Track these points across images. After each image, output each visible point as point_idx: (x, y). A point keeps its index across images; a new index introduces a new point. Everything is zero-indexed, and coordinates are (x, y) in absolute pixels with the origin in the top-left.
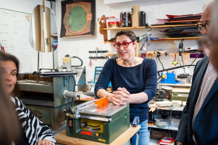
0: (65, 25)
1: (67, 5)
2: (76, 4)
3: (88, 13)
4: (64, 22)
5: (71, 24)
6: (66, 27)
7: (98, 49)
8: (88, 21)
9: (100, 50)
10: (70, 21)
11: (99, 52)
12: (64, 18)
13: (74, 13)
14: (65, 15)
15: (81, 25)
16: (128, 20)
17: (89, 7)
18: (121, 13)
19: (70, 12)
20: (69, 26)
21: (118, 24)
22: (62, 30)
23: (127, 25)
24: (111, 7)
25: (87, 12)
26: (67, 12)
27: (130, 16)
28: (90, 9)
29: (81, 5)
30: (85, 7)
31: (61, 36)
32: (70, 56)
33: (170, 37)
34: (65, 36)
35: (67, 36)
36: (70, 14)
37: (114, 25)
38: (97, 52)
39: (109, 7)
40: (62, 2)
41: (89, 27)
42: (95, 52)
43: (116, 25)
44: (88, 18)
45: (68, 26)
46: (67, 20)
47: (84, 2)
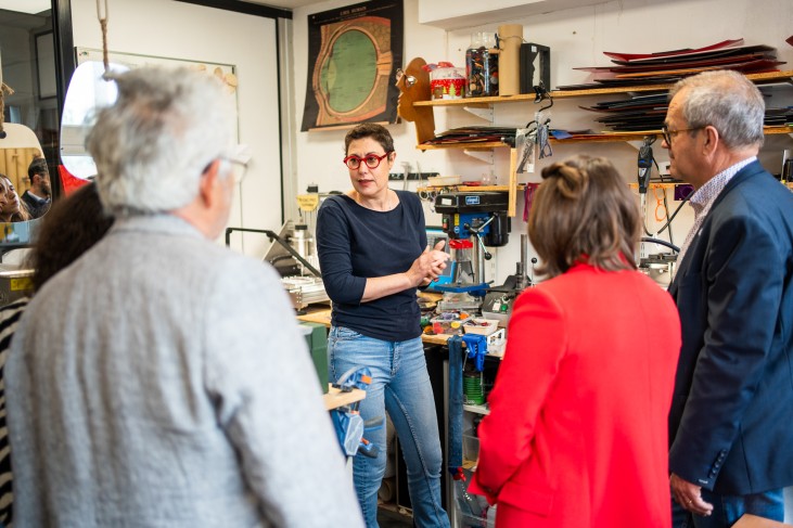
0: (317, 92)
1: (323, 28)
2: (349, 23)
3: (383, 52)
4: (315, 84)
5: (334, 89)
6: (319, 99)
7: (409, 167)
8: (382, 76)
9: (414, 171)
10: (330, 79)
11: (411, 177)
12: (316, 68)
13: (345, 51)
14: (319, 58)
15: (361, 90)
16: (491, 73)
17: (384, 32)
18: (469, 51)
19: (332, 50)
20: (328, 95)
21: (461, 85)
22: (307, 108)
23: (486, 88)
24: (447, 31)
25: (378, 48)
26: (323, 52)
27: (494, 59)
28: (388, 38)
29: (362, 25)
30: (373, 34)
31: (305, 128)
32: (320, 190)
33: (615, 130)
34: (314, 126)
35: (320, 127)
36: (331, 56)
37: (448, 90)
38: (406, 176)
39: (442, 32)
40: (310, 17)
41: (384, 96)
42: (402, 177)
43: (452, 89)
44: (380, 68)
45: (325, 94)
46: (324, 76)
47: (370, 18)
